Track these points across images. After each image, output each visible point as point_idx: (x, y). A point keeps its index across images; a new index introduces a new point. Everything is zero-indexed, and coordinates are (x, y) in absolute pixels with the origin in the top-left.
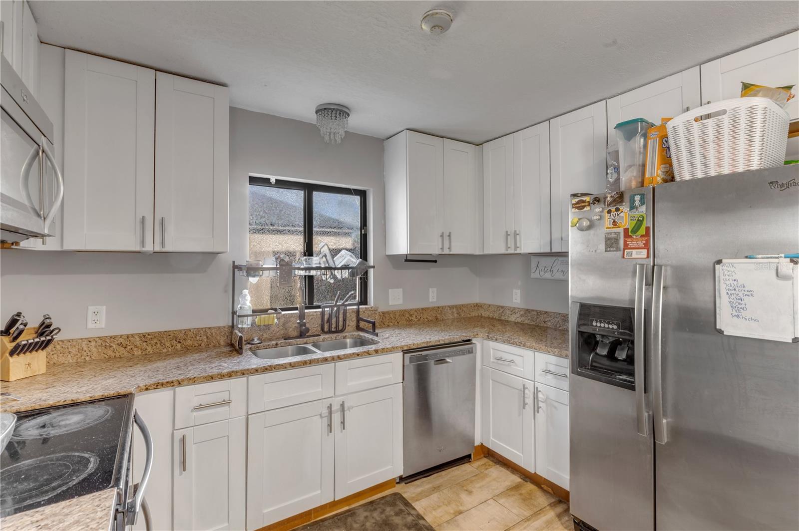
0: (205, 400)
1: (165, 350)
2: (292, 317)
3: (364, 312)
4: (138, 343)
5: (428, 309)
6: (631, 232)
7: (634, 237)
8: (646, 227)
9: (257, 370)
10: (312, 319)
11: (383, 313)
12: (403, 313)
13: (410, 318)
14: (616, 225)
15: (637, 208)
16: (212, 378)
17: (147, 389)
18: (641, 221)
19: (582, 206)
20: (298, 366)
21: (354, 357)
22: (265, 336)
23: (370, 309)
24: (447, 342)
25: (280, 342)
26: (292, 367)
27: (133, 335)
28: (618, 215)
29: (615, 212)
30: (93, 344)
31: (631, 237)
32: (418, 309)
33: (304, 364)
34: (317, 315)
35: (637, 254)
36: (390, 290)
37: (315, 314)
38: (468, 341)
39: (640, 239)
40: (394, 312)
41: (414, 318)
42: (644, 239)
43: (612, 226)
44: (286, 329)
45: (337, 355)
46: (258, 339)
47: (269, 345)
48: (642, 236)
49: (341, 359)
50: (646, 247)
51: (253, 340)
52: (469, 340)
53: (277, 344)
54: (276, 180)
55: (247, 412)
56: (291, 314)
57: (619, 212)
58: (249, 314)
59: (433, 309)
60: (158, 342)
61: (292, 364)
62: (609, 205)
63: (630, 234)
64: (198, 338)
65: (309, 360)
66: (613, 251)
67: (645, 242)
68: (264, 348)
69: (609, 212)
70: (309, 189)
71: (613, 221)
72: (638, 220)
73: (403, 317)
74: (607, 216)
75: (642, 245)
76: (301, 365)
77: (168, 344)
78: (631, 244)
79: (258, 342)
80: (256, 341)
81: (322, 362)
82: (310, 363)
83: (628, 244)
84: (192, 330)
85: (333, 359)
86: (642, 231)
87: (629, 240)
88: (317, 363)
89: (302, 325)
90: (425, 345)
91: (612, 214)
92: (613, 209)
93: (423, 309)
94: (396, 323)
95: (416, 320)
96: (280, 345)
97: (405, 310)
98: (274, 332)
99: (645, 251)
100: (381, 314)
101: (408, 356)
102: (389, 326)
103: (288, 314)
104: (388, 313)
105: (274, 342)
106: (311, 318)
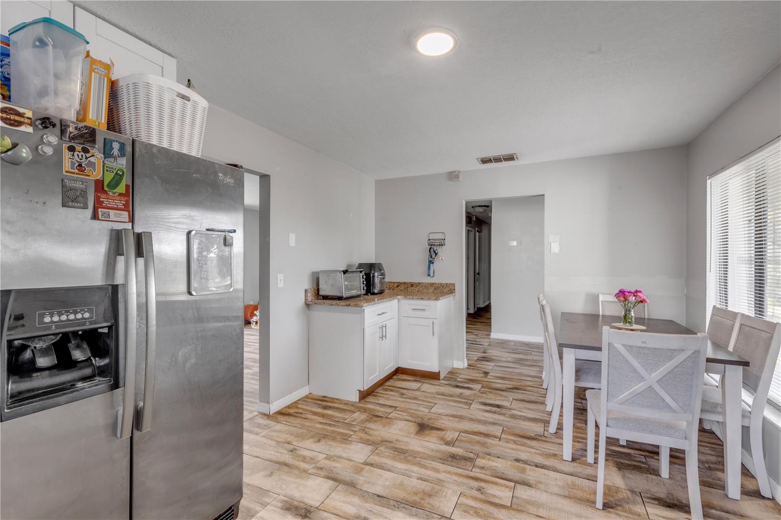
6: (108, 186)
7: (111, 194)
8: (126, 185)
14: (83, 171)
15: (115, 158)
18: (121, 176)
19: (15, 121)
28: (86, 158)
29: (82, 153)
31: (106, 192)
35: (115, 215)
39: (118, 198)
42: (123, 198)
43: (77, 171)
48: (121, 195)
50: (126, 208)
57: (88, 155)
62: (72, 139)
63: (106, 188)
66: (78, 208)
67: (124, 203)
69: (72, 149)
71: (77, 164)
72: (117, 173)
74: (67, 154)
75: (121, 206)
78: (106, 203)
83: (103, 202)
86: (121, 189)
87: (103, 196)
91: (76, 153)
92: (79, 148)
99: (126, 214)
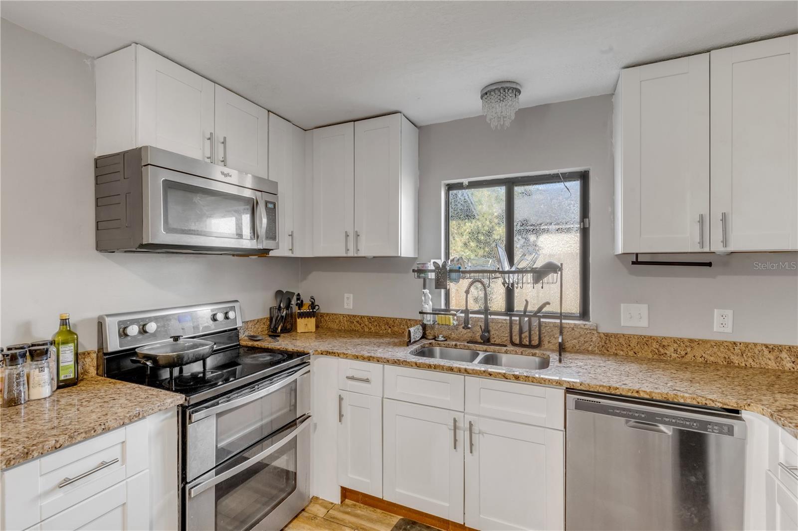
0: (357, 375)
1: (381, 332)
2: (479, 321)
3: (573, 329)
4: (367, 323)
5: (705, 342)
9: (388, 361)
10: (501, 327)
11: (607, 335)
12: (645, 341)
13: (661, 349)
16: (357, 358)
17: (322, 354)
20: (423, 367)
21: (486, 376)
22: (453, 336)
23: (583, 326)
24: (658, 397)
25: (459, 344)
26: (418, 367)
27: (364, 317)
30: (345, 319)
32: (682, 340)
33: (428, 367)
34: (507, 323)
36: (622, 305)
37: (504, 322)
38: (734, 412)
40: (628, 338)
41: (670, 351)
44: (473, 333)
45: (464, 367)
46: (442, 337)
47: (449, 344)
49: (468, 374)
51: (438, 337)
52: (737, 412)
53: (456, 345)
54: (469, 182)
55: (383, 395)
56: (478, 318)
58: (429, 312)
59: (718, 344)
60: (378, 325)
61: (418, 364)
64: (402, 326)
65: (433, 365)
68: (444, 346)
70: (510, 184)
73: (646, 347)
76: (426, 368)
77: (383, 328)
79: (443, 339)
80: (441, 338)
81: (447, 371)
82: (435, 369)
84: (398, 320)
85: (460, 371)
88: (442, 370)
89: (487, 330)
90: (605, 391)
93: (691, 341)
94: (631, 353)
95: (674, 355)
96: (458, 347)
97: (651, 337)
98: (462, 334)
100: (602, 335)
101: (572, 397)
102: (617, 354)
103: (475, 317)
104: (616, 336)
105: (454, 343)
106: (500, 325)
